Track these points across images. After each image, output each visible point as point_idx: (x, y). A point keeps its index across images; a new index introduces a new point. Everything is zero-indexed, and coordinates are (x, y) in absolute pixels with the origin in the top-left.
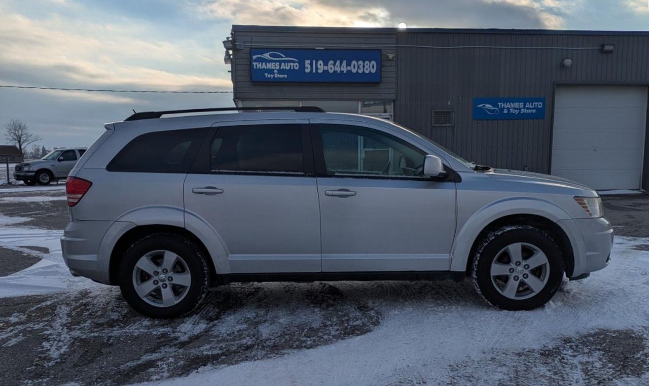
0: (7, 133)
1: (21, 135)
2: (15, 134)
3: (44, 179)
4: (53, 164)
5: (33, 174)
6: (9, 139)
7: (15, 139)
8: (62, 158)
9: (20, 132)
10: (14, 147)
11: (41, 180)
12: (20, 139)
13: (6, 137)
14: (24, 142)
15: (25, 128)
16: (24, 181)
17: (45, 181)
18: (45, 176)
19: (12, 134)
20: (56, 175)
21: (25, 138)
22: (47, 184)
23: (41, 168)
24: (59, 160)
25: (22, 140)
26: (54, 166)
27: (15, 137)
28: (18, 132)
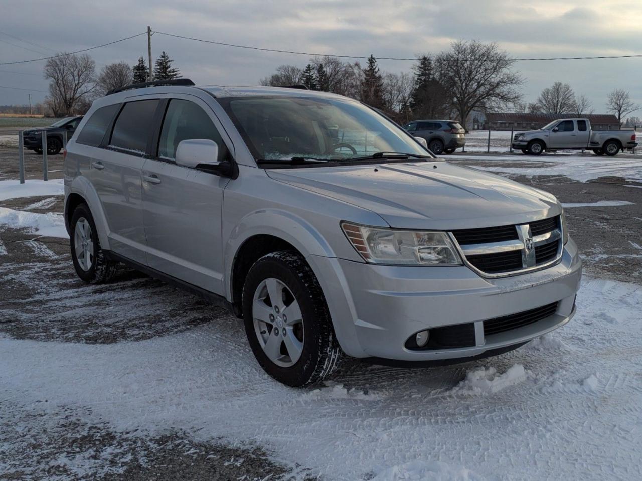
0: (608, 103)
1: (623, 104)
2: (616, 103)
3: (536, 150)
4: (547, 134)
5: (525, 144)
6: (610, 108)
7: (616, 109)
8: (557, 129)
9: (622, 101)
10: (614, 116)
11: (533, 150)
12: (621, 109)
13: (607, 106)
14: (624, 111)
15: (627, 97)
16: (522, 151)
17: (537, 151)
18: (537, 146)
19: (614, 104)
20: (548, 146)
21: (625, 108)
22: (538, 154)
23: (535, 138)
24: (554, 131)
25: (622, 109)
26: (547, 136)
27: (616, 107)
28: (620, 102)
